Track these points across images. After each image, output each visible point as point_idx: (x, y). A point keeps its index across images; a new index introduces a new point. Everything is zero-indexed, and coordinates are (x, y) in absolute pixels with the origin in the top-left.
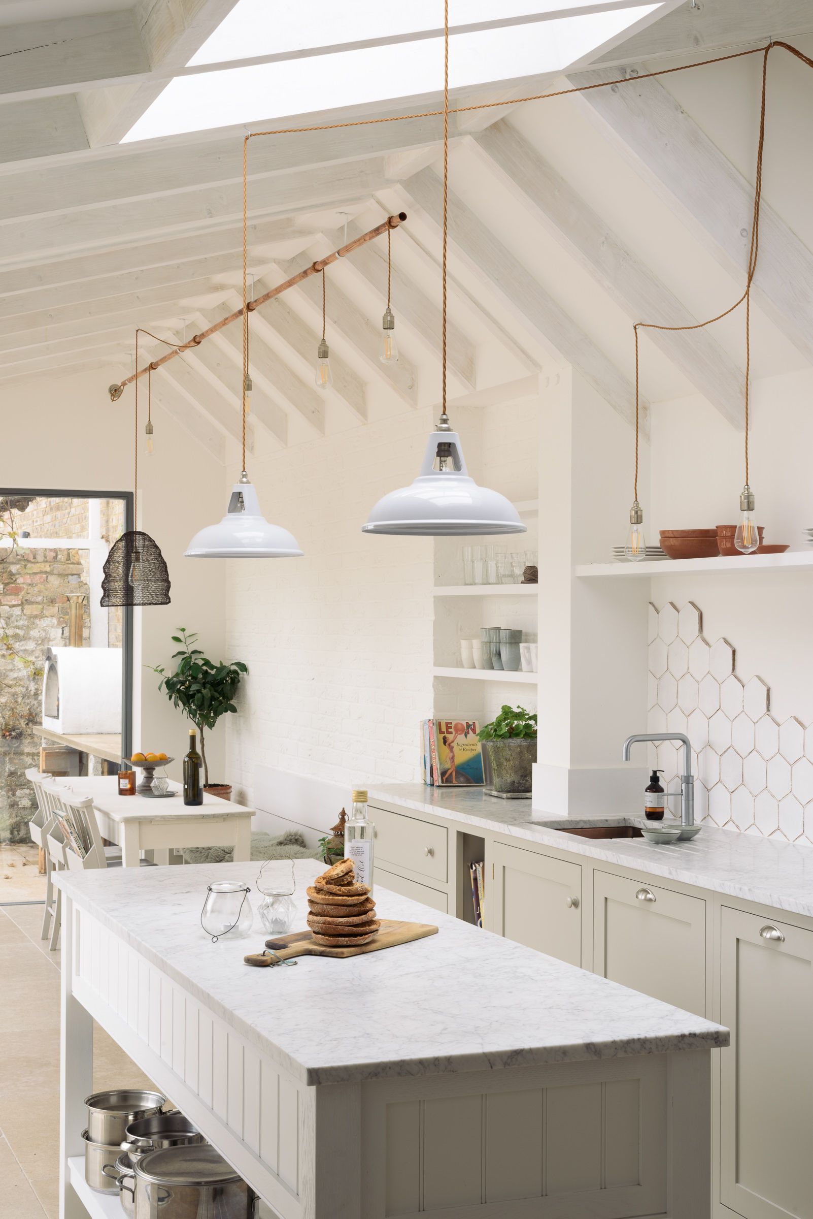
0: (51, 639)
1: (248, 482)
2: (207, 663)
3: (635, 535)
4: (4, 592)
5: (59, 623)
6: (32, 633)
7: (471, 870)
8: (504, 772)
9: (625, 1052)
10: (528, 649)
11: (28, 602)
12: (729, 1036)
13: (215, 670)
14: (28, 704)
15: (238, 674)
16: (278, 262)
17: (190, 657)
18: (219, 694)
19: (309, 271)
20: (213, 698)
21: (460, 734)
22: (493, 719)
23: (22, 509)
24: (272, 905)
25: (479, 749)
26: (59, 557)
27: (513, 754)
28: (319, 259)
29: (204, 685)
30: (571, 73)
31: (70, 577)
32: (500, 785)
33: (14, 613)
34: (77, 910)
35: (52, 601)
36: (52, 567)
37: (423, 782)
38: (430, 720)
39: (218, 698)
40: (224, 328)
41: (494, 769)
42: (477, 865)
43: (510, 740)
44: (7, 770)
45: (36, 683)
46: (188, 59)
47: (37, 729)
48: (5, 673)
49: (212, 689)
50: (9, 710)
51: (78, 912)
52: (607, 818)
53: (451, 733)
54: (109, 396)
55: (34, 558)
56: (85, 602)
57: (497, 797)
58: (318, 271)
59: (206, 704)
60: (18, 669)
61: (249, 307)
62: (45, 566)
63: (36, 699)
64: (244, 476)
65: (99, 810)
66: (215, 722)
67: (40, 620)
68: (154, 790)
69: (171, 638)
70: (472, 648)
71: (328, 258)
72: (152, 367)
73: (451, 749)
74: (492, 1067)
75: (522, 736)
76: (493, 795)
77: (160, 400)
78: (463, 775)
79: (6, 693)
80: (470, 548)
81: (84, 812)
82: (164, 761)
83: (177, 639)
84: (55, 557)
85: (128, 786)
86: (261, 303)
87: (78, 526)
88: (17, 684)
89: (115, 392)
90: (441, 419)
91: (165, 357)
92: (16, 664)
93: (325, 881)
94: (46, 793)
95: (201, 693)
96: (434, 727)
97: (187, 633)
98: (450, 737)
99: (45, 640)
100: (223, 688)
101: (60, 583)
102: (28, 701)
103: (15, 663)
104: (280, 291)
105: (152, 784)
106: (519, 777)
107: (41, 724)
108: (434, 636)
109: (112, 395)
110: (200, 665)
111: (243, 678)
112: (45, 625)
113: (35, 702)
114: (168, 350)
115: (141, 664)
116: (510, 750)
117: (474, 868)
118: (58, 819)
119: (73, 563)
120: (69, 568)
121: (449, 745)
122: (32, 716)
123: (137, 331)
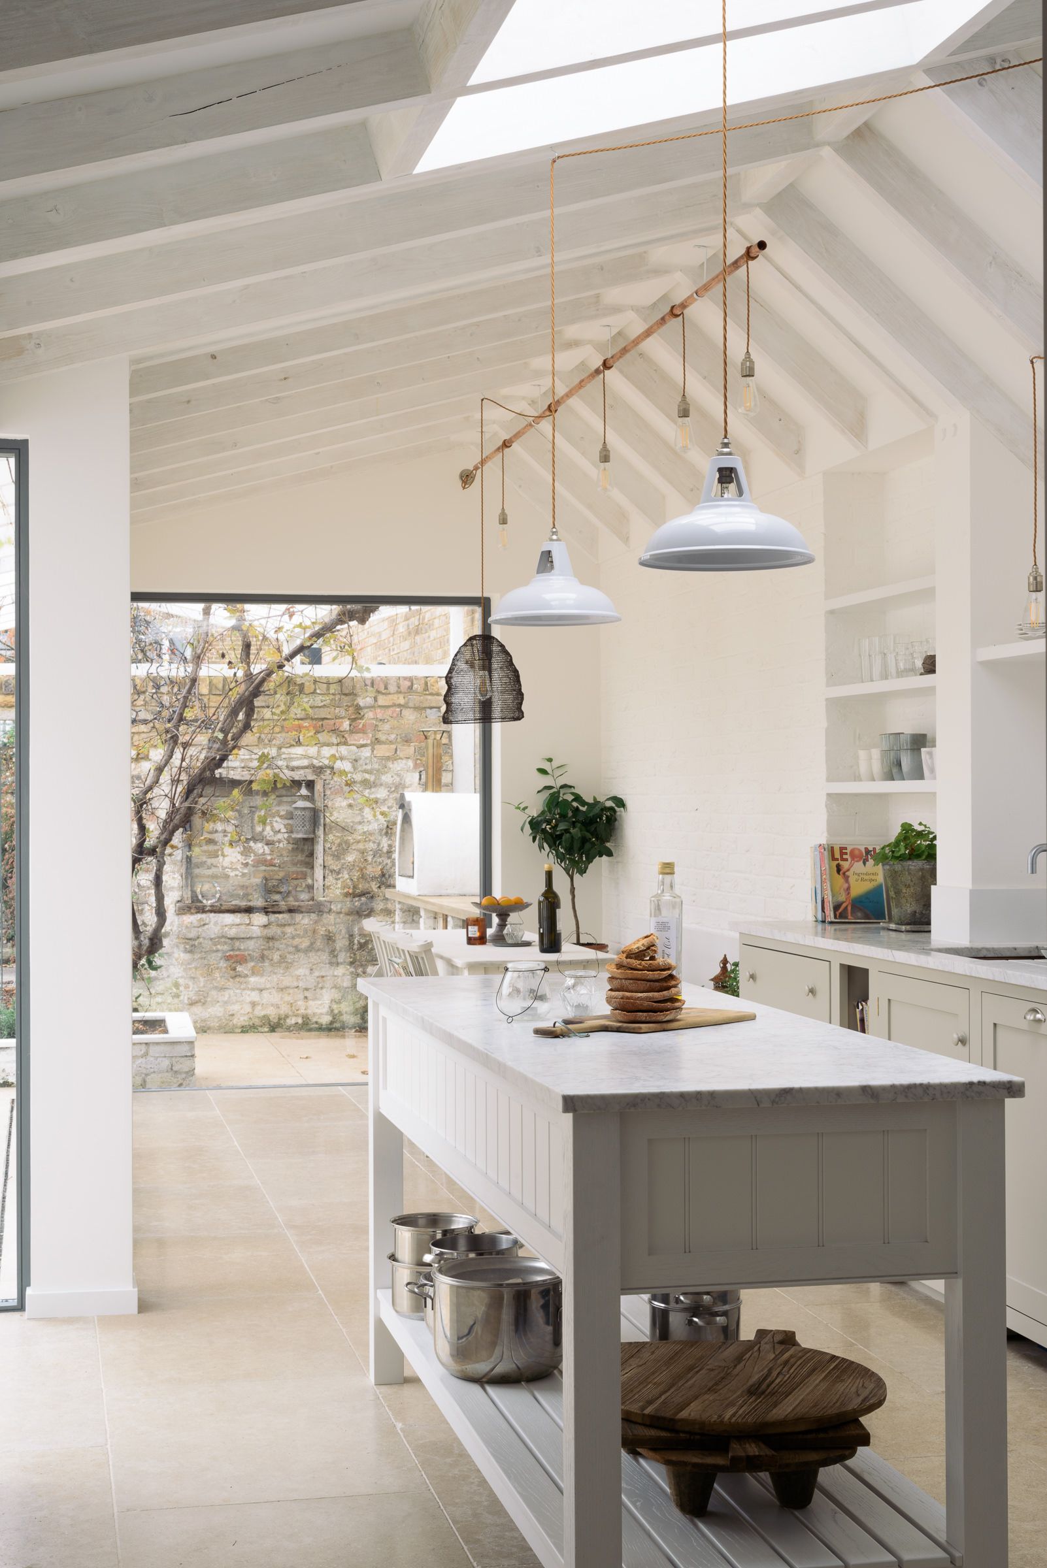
0: (407, 785)
1: (558, 540)
2: (578, 798)
3: (1033, 605)
4: (350, 730)
5: (416, 766)
6: (383, 778)
7: (857, 1010)
8: (903, 901)
9: (906, 1096)
10: (930, 754)
11: (378, 741)
12: (1024, 1087)
13: (586, 807)
14: (380, 863)
15: (615, 811)
16: (637, 310)
17: (559, 792)
18: (592, 834)
19: (667, 317)
20: (584, 841)
21: (857, 861)
22: (893, 840)
23: (363, 621)
24: (574, 986)
25: (880, 879)
26: (415, 686)
27: (913, 880)
28: (677, 301)
29: (574, 824)
30: (929, 67)
31: (428, 711)
32: (900, 916)
33: (363, 754)
34: (383, 1017)
35: (407, 741)
36: (406, 699)
37: (814, 919)
38: (821, 845)
39: (590, 839)
40: (581, 391)
41: (892, 897)
42: (864, 1003)
43: (910, 863)
44: (356, 942)
45: (390, 839)
46: (468, 77)
47: (390, 892)
48: (352, 827)
49: (583, 828)
50: (358, 871)
51: (384, 1019)
52: (1016, 946)
53: (846, 860)
54: (460, 482)
55: (386, 688)
56: (445, 741)
57: (895, 930)
58: (677, 316)
59: (576, 845)
60: (368, 821)
61: (606, 365)
62: (398, 698)
63: (389, 858)
64: (554, 533)
65: (442, 957)
66: (587, 868)
67: (393, 763)
68: (506, 937)
69: (536, 771)
70: (871, 759)
71: (686, 300)
72: (506, 444)
73: (846, 878)
74: (759, 1105)
75: (924, 857)
76: (891, 928)
77: (520, 486)
78: (860, 910)
79: (354, 850)
80: (867, 640)
81: (423, 958)
82: (519, 906)
83: (542, 771)
84: (411, 687)
85: (477, 935)
86: (618, 359)
87: (440, 651)
88: (367, 839)
89: (467, 478)
90: (722, 443)
91: (519, 432)
92: (366, 816)
93: (625, 955)
94: (384, 942)
95: (570, 833)
96: (826, 853)
97: (555, 764)
98: (845, 865)
99: (399, 787)
100: (596, 828)
101: (416, 718)
102: (380, 860)
103: (364, 814)
104: (638, 343)
105: (505, 932)
106: (921, 906)
107: (394, 887)
108: (826, 745)
109: (463, 481)
110: (570, 800)
111: (620, 816)
112: (399, 769)
113: (389, 861)
114: (523, 423)
115: (500, 801)
116: (910, 874)
117: (860, 1007)
118: (394, 967)
119: (431, 694)
120: (427, 700)
121: (844, 873)
122: (386, 878)
123: (482, 400)
